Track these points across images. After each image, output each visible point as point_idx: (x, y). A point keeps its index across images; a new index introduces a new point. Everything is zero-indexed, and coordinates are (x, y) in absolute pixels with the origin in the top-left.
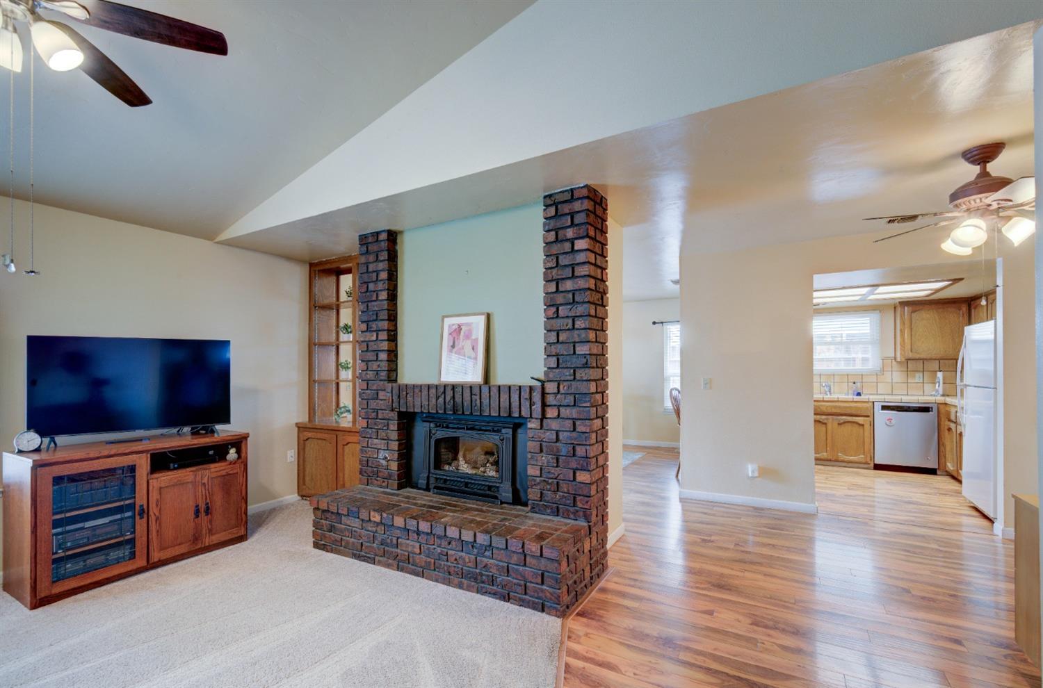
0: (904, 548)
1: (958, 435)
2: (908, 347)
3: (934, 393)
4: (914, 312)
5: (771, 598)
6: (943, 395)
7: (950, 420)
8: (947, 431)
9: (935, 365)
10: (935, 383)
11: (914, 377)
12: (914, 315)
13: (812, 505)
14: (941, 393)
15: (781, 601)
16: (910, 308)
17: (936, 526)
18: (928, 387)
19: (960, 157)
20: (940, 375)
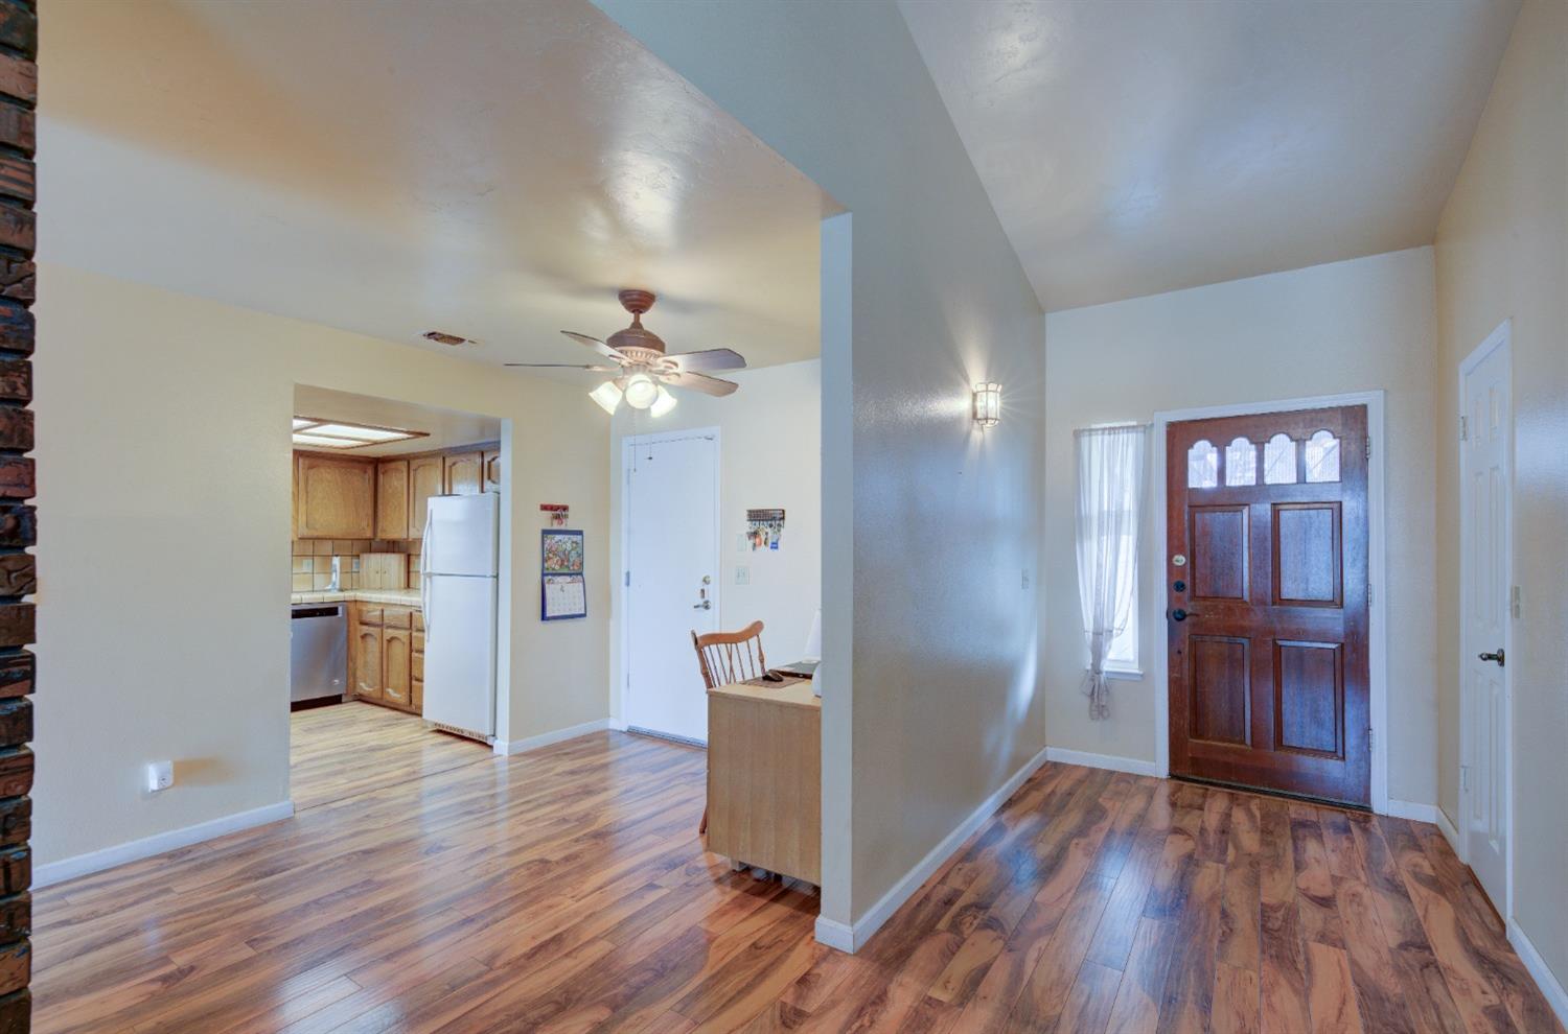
0: (461, 811)
1: (385, 643)
2: (302, 519)
3: (330, 587)
4: (311, 467)
5: (453, 989)
6: (341, 590)
7: (363, 623)
8: (359, 639)
9: (327, 547)
10: (331, 574)
11: (302, 564)
12: (312, 472)
13: (286, 803)
14: (338, 587)
15: (469, 980)
16: (307, 462)
17: (444, 767)
18: (319, 580)
19: (617, 296)
20: (336, 561)
